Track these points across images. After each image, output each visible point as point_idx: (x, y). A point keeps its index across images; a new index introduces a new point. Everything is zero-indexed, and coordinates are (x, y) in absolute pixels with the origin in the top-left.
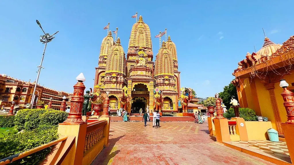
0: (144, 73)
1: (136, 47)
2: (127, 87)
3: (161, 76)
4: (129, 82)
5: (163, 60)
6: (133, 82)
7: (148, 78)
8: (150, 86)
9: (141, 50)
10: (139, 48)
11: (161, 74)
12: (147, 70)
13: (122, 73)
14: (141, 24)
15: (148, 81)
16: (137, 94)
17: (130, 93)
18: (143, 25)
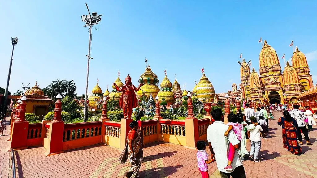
0: (275, 86)
1: (266, 67)
2: (265, 94)
3: (287, 86)
4: (266, 92)
5: (288, 76)
6: (268, 91)
7: (278, 88)
8: (280, 92)
9: (270, 68)
10: (268, 67)
11: (288, 84)
12: (276, 83)
13: (260, 87)
14: (266, 48)
15: (278, 90)
16: (272, 96)
17: (267, 97)
18: (268, 49)
